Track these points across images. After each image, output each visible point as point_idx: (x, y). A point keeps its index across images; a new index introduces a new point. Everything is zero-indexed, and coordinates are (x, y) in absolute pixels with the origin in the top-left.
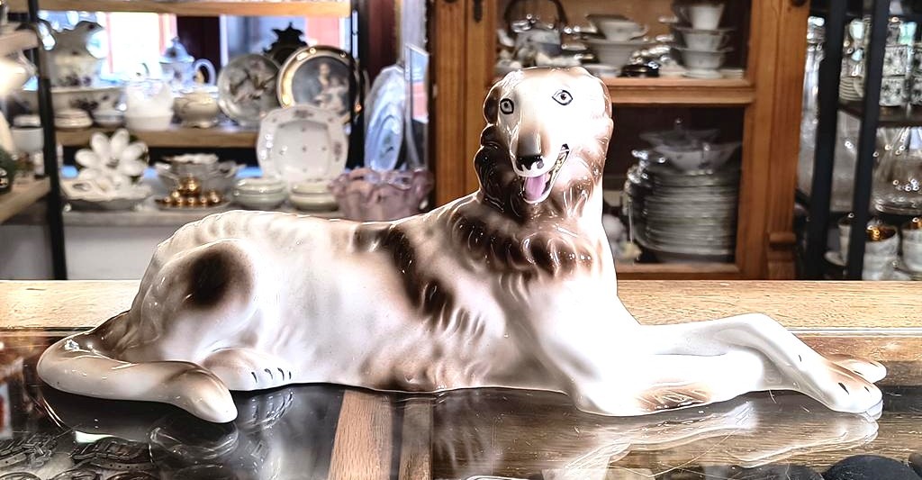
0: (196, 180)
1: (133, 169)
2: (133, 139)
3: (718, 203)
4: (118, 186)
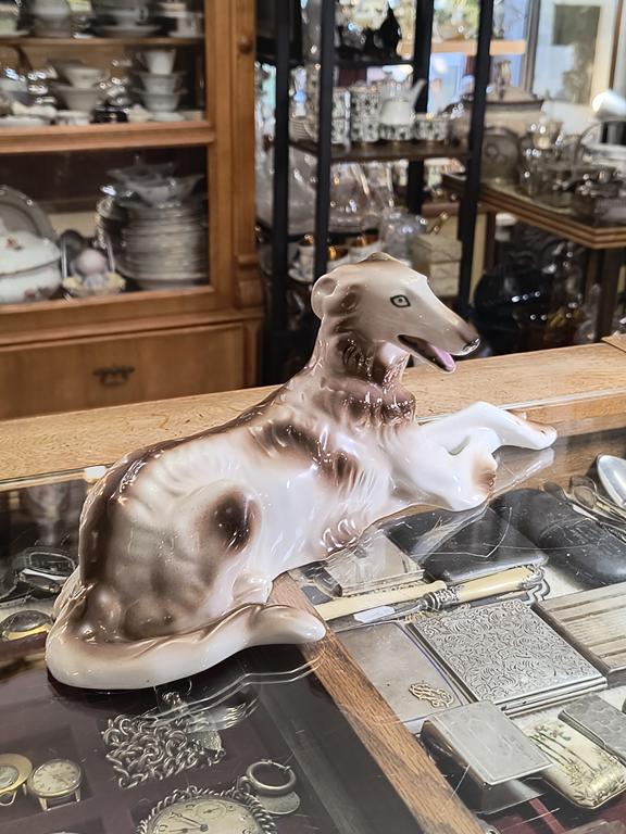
3: (189, 232)
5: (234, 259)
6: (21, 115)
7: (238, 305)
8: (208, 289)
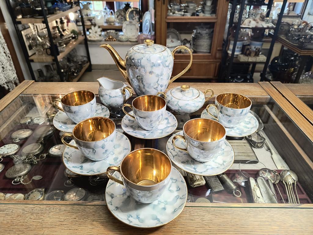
0: (112, 36)
1: (100, 33)
2: (99, 27)
3: (208, 41)
4: (97, 37)
5: (217, 48)
6: (177, 14)
7: (215, 58)
8: (210, 54)
